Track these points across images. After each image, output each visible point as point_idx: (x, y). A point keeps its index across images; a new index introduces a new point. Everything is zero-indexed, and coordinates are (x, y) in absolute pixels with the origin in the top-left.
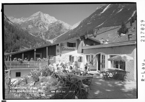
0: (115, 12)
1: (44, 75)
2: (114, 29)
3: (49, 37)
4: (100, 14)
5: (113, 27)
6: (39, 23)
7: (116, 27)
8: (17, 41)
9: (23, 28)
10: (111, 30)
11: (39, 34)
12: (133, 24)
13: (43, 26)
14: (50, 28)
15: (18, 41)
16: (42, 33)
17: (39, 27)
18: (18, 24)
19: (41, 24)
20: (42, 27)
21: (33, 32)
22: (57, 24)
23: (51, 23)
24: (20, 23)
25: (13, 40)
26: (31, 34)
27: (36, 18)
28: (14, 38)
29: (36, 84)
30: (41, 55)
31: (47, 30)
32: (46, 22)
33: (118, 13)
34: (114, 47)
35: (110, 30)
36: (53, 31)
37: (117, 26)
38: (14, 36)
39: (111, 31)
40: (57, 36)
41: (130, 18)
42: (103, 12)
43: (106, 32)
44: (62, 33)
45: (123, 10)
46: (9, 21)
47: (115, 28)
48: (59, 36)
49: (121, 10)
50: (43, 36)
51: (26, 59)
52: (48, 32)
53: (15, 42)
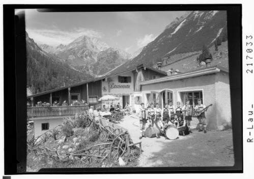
0: (193, 31)
1: (81, 126)
2: (191, 56)
3: (98, 72)
4: (170, 35)
5: (191, 54)
6: (83, 52)
7: (194, 53)
8: (52, 79)
9: (61, 60)
10: (187, 57)
11: (84, 67)
12: (219, 47)
13: (90, 56)
14: (100, 59)
15: (55, 79)
16: (89, 66)
17: (84, 58)
18: (55, 55)
19: (87, 54)
20: (88, 57)
21: (76, 65)
22: (109, 52)
23: (101, 50)
24: (57, 54)
25: (48, 77)
26: (74, 68)
27: (79, 45)
28: (48, 74)
29: (67, 140)
30: (79, 97)
31: (96, 61)
32: (94, 50)
33: (197, 33)
34: (185, 79)
35: (185, 58)
36: (104, 62)
37: (196, 52)
38: (48, 72)
39: (187, 59)
40: (110, 70)
41: (215, 40)
42: (174, 33)
43: (180, 60)
44: (117, 65)
45: (203, 28)
46: (41, 50)
47: (193, 55)
48: (113, 70)
49: (201, 28)
50: (90, 70)
51: (56, 102)
52: (98, 64)
53: (51, 80)
